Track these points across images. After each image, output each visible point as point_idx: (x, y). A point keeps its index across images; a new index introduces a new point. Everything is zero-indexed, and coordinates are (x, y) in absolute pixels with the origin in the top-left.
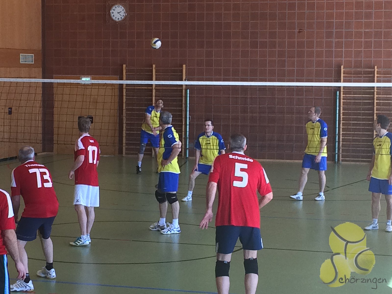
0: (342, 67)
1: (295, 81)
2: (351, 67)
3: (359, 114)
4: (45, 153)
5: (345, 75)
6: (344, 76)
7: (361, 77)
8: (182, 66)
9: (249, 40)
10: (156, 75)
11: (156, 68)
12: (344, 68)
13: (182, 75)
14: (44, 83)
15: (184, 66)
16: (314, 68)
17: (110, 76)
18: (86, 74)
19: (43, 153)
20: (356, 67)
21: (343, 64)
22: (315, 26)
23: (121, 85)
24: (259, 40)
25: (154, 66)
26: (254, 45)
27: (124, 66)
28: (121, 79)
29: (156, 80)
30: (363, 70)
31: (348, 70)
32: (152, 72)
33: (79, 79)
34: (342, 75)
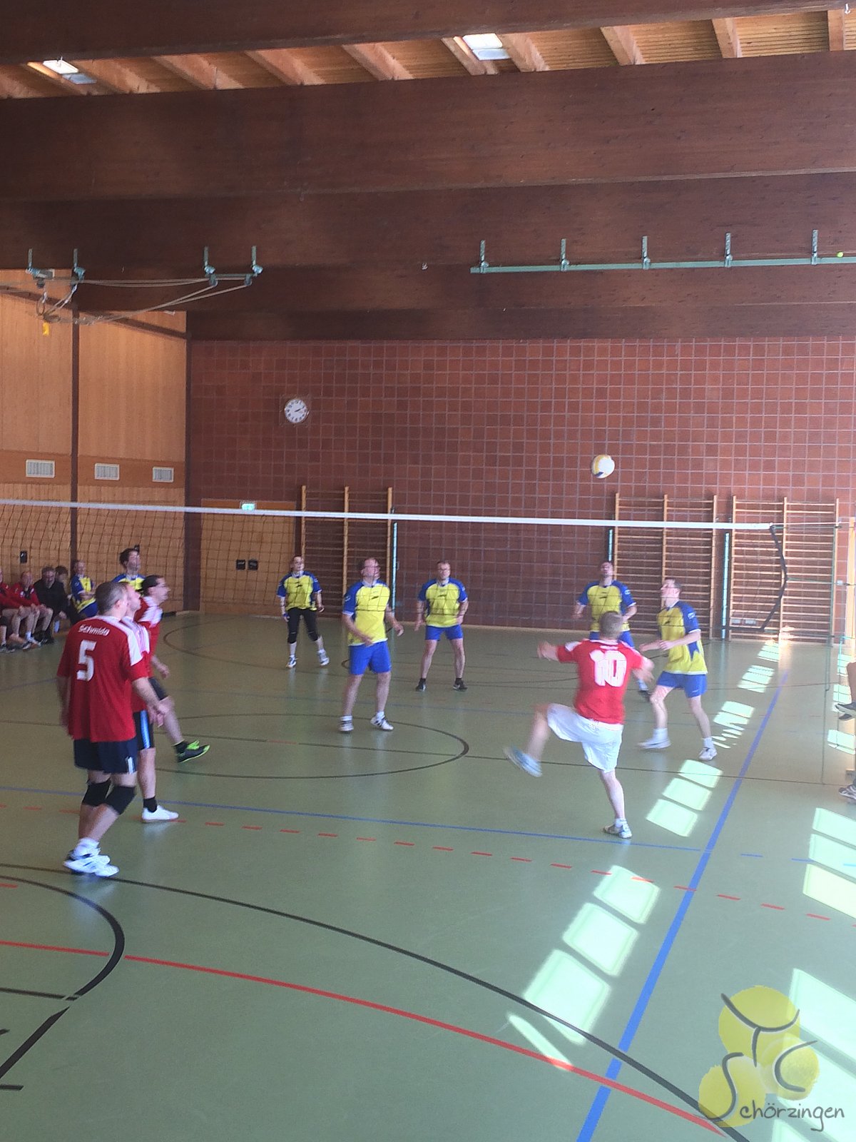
0: (617, 495)
1: (549, 515)
2: (631, 496)
3: (641, 564)
4: (188, 612)
5: (621, 507)
6: (620, 509)
7: (644, 510)
8: (387, 490)
9: (485, 454)
10: (349, 502)
11: (351, 492)
12: (620, 497)
13: (387, 503)
14: (187, 513)
15: (390, 489)
16: (578, 496)
17: (283, 502)
18: (249, 498)
19: (185, 612)
20: (637, 495)
21: (619, 491)
22: (579, 436)
23: (300, 518)
24: (499, 454)
25: (347, 489)
26: (492, 461)
27: (304, 488)
28: (299, 509)
29: (349, 511)
30: (647, 500)
31: (625, 499)
32: (344, 497)
33: (239, 507)
34: (617, 507)
